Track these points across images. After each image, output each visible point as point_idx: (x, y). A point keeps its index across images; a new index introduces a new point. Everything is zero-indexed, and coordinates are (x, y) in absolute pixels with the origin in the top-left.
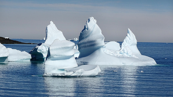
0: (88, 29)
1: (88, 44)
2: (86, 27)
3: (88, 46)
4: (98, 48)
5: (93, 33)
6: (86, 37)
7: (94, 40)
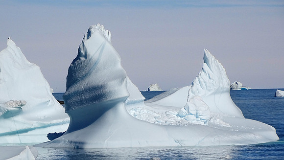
0: (85, 56)
1: (88, 96)
2: (82, 52)
3: (87, 101)
4: (113, 105)
5: (99, 65)
6: (83, 78)
7: (100, 83)
